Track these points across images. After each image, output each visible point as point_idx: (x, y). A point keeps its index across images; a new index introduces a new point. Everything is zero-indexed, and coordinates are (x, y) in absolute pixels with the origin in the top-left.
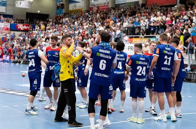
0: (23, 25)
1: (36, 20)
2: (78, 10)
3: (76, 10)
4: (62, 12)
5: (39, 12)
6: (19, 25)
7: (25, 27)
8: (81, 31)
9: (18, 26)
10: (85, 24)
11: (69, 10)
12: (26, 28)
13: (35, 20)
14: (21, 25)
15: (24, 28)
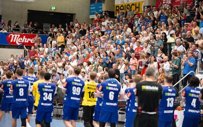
0: (22, 36)
1: (49, 25)
2: (133, 4)
3: (128, 5)
4: (101, 9)
5: (53, 8)
6: (13, 36)
7: (25, 40)
8: (135, 47)
9: (11, 36)
10: (145, 32)
11: (114, 5)
12: (27, 42)
13: (45, 25)
14: (16, 35)
15: (23, 41)
